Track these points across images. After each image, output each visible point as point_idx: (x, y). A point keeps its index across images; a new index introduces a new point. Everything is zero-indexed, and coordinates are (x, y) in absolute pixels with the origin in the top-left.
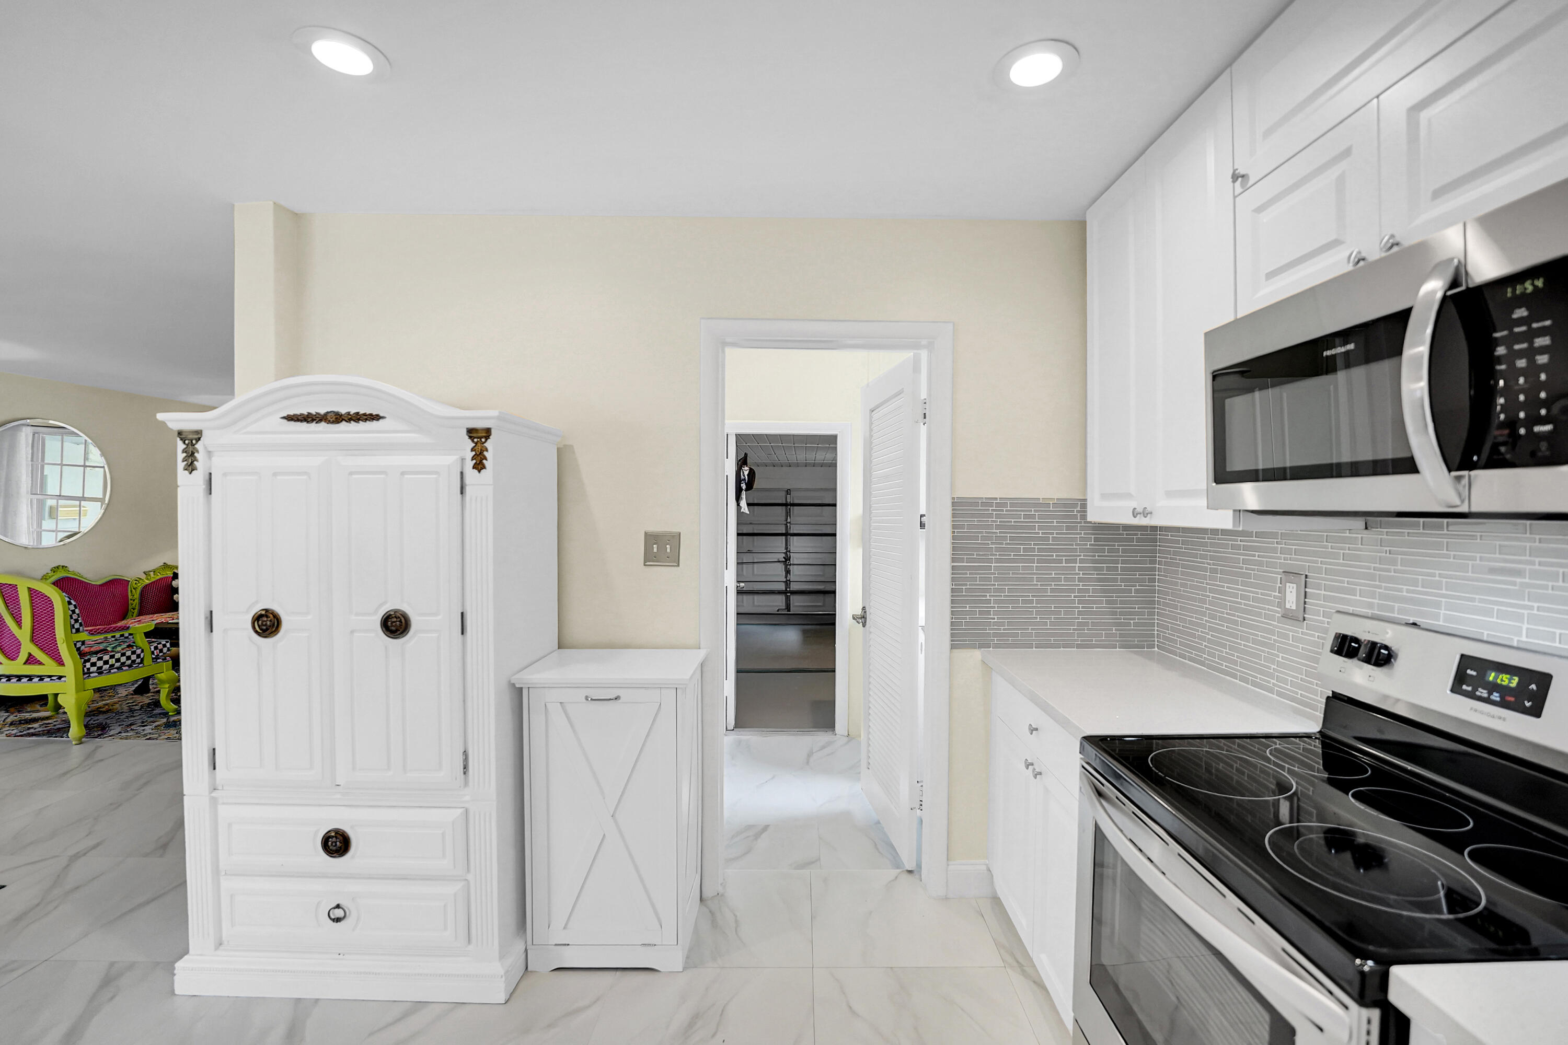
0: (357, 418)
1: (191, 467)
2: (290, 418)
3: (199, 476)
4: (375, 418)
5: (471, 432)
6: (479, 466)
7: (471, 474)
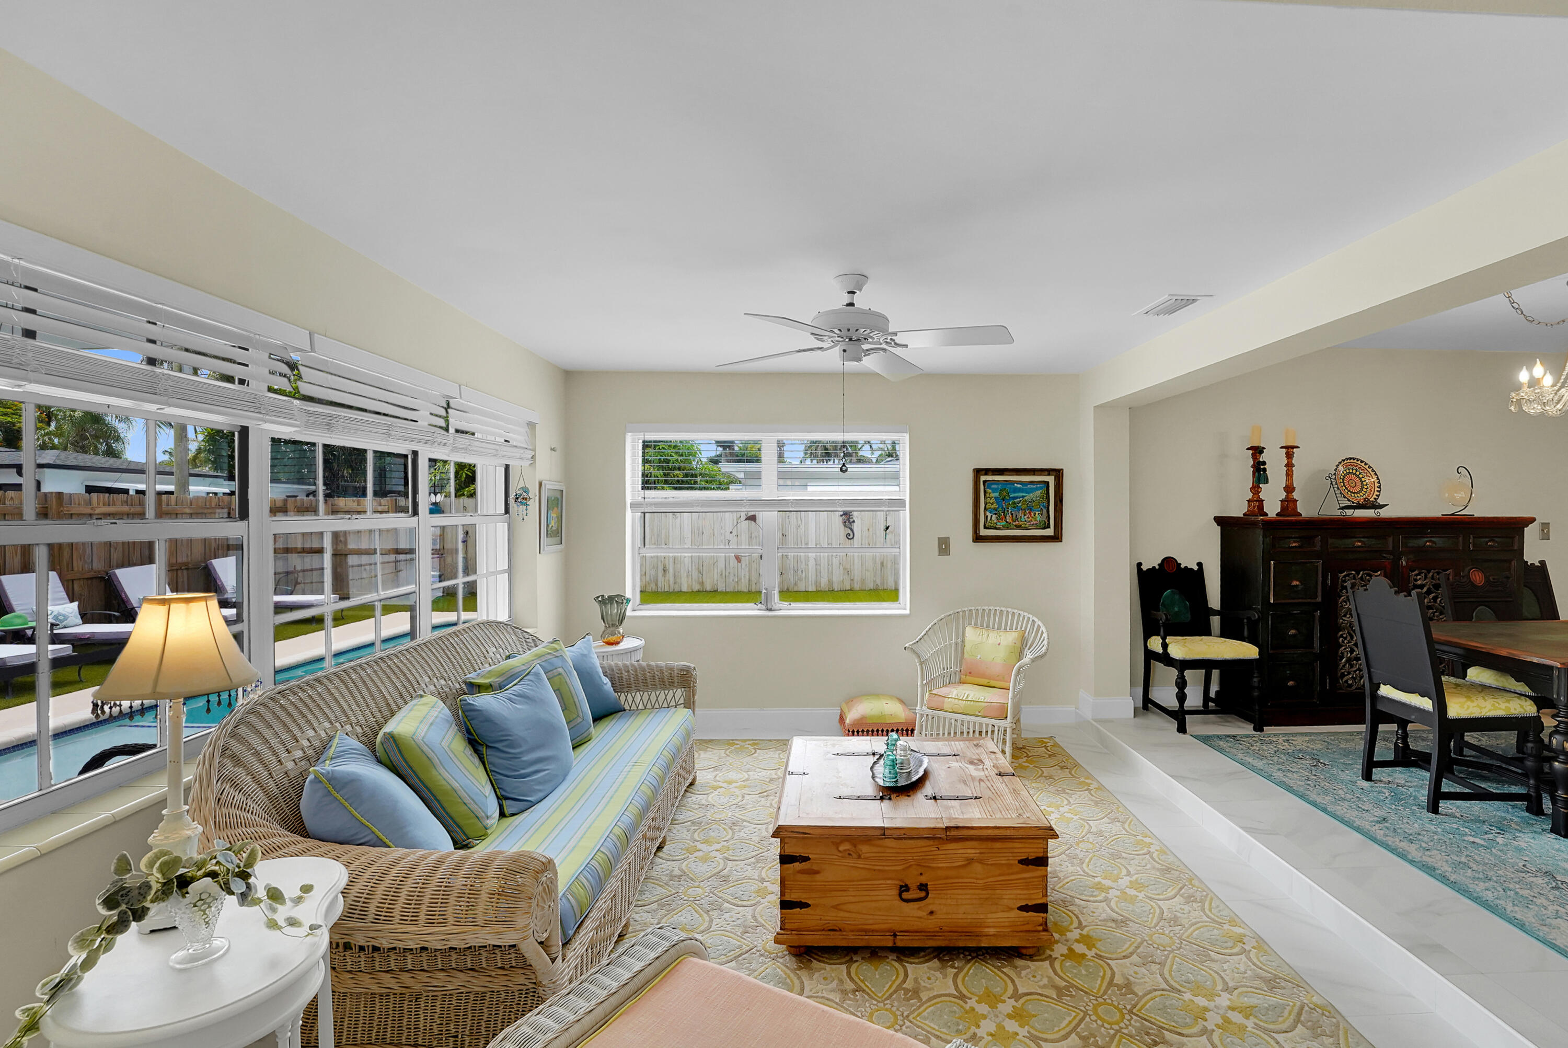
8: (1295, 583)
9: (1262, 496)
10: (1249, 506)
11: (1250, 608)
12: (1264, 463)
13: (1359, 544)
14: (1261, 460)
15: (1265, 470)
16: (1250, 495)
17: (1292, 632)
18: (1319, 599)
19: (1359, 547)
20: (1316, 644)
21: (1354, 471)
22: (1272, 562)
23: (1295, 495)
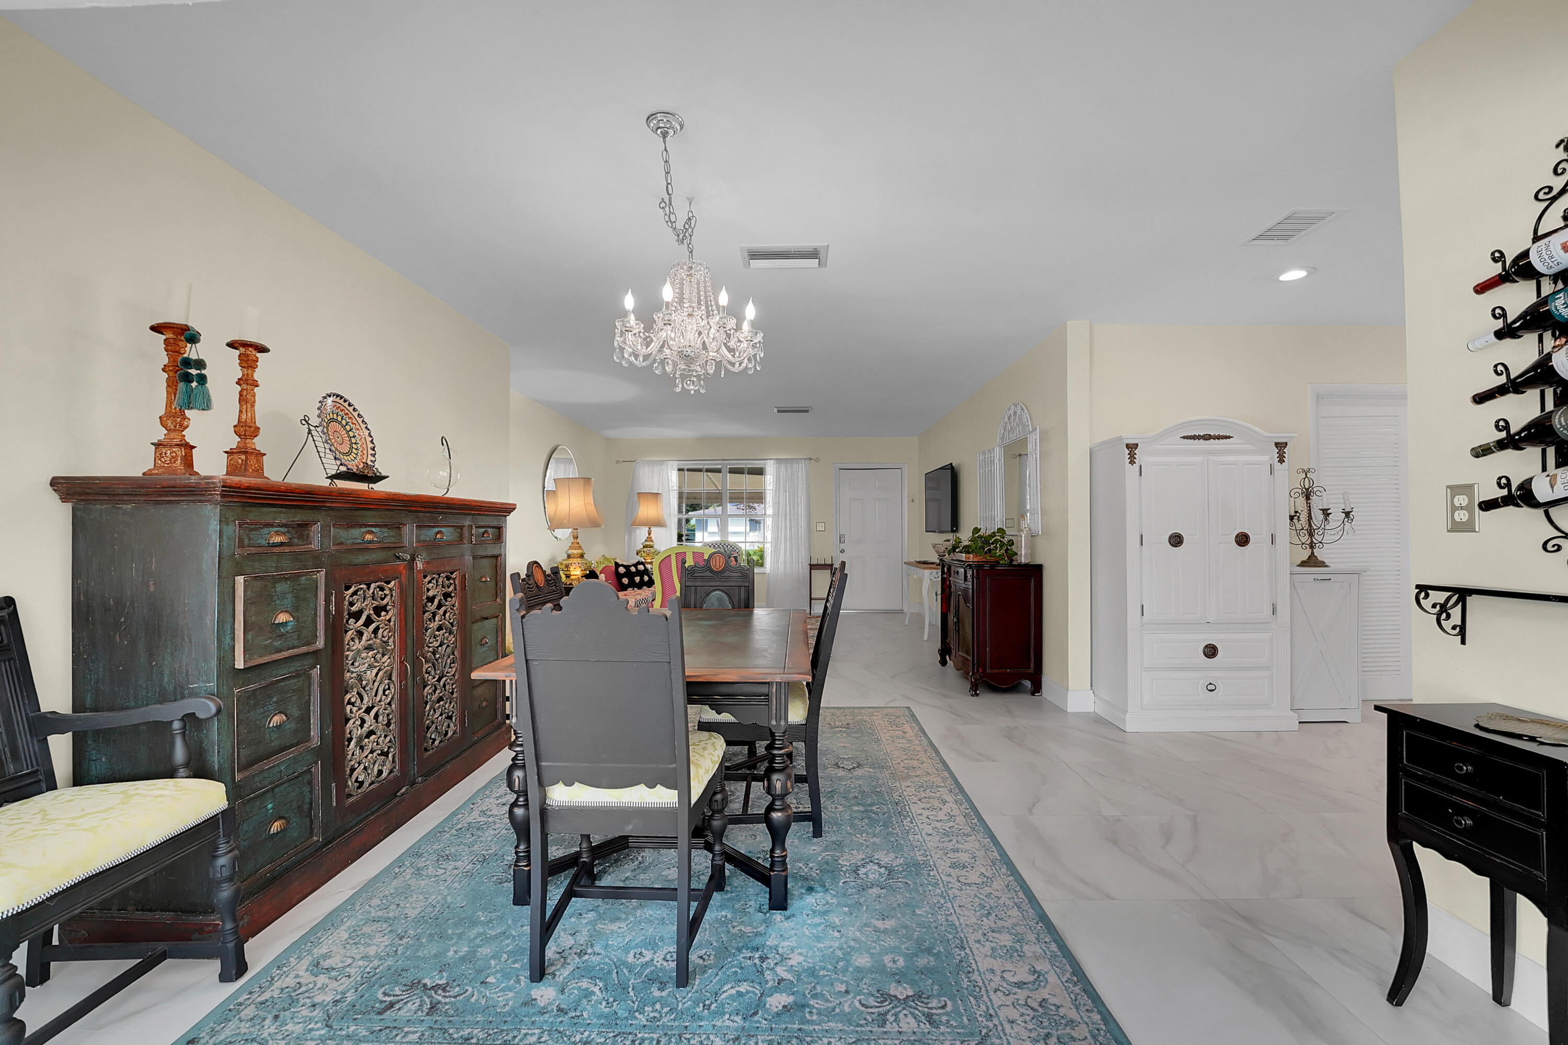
0: (1219, 437)
1: (1132, 462)
2: (1184, 437)
3: (1136, 466)
4: (1229, 437)
5: (1277, 444)
6: (1281, 461)
7: (1277, 465)
8: (282, 618)
9: (190, 436)
10: (158, 457)
11: (180, 693)
12: (200, 364)
13: (369, 537)
14: (194, 356)
15: (202, 379)
16: (160, 434)
17: (277, 719)
18: (320, 643)
19: (370, 542)
20: (315, 732)
21: (339, 418)
22: (240, 580)
23: (258, 443)
